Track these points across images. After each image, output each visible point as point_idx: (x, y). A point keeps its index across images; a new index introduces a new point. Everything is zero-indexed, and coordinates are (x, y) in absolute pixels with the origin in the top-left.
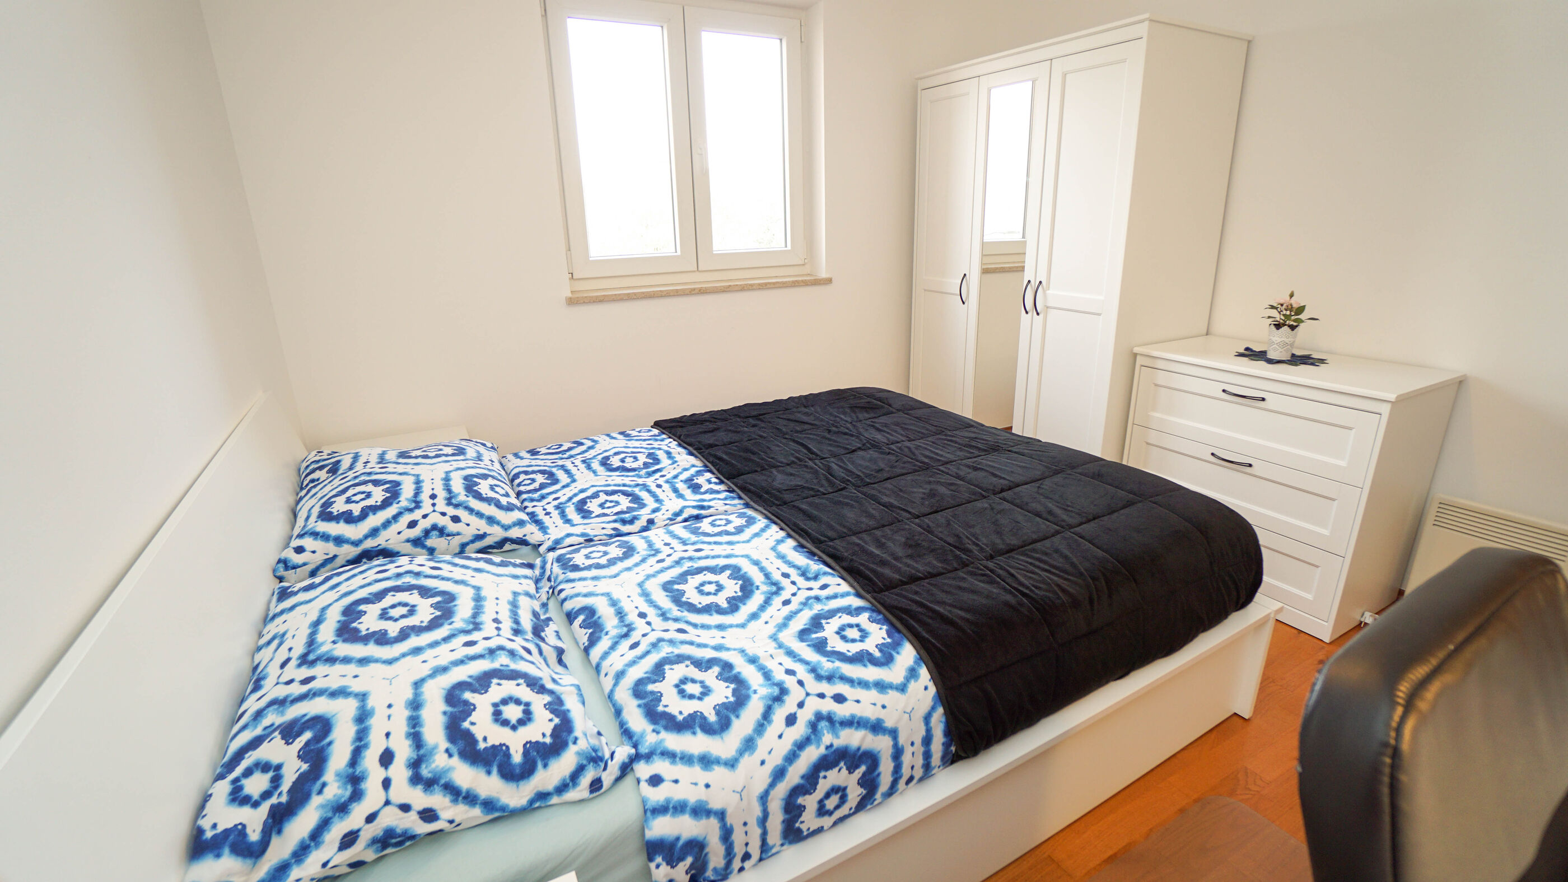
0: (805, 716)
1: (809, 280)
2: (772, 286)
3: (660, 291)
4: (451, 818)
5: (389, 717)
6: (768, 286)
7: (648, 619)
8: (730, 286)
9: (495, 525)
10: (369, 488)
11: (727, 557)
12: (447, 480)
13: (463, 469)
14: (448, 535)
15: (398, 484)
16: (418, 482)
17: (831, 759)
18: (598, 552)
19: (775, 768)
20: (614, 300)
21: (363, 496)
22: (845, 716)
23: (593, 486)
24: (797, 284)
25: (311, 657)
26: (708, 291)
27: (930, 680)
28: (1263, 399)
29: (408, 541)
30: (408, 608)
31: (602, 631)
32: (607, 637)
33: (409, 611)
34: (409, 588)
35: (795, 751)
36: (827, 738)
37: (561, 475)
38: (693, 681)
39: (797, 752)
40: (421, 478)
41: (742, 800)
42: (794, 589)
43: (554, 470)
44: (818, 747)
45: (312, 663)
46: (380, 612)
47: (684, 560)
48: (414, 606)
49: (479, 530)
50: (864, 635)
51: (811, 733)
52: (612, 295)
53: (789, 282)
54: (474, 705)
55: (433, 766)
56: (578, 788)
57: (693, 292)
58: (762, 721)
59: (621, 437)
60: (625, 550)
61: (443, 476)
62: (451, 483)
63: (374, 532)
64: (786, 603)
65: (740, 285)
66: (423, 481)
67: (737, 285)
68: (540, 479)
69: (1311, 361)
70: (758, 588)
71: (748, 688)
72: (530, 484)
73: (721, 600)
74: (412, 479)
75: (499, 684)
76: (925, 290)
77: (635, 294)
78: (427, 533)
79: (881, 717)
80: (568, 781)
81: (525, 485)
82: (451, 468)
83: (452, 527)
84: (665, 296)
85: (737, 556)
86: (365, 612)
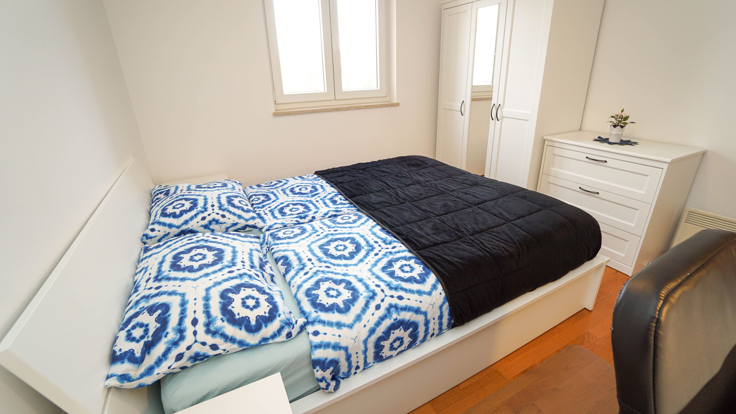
0: (384, 305)
1: (388, 104)
2: (371, 107)
3: (317, 109)
4: (224, 349)
5: (195, 304)
6: (369, 107)
7: (312, 262)
8: (351, 107)
9: (241, 219)
10: (183, 202)
11: (349, 234)
12: (219, 198)
13: (226, 193)
14: (220, 224)
15: (196, 200)
16: (206, 199)
17: (396, 325)
18: (289, 231)
19: (370, 328)
20: (295, 114)
21: (180, 206)
22: (403, 306)
23: (286, 201)
24: (382, 106)
25: (160, 277)
26: (340, 109)
27: (442, 290)
28: (606, 162)
29: (202, 226)
30: (202, 256)
31: (291, 267)
32: (294, 269)
33: (202, 257)
34: (203, 247)
35: (380, 321)
36: (395, 316)
37: (272, 196)
38: (333, 289)
39: (381, 321)
40: (207, 197)
41: (355, 342)
42: (380, 248)
43: (269, 194)
44: (390, 319)
45: (160, 280)
46: (190, 258)
47: (329, 235)
48: (205, 255)
49: (234, 221)
50: (412, 269)
51: (387, 313)
52: (294, 112)
53: (379, 105)
54: (233, 299)
55: (216, 326)
56: (281, 336)
57: (333, 110)
58: (365, 308)
59: (299, 179)
60: (302, 230)
61: (217, 196)
62: (221, 199)
63: (186, 222)
64: (376, 254)
65: (355, 107)
66: (208, 199)
67: (354, 107)
68: (262, 198)
69: (630, 143)
70: (363, 248)
71: (358, 293)
72: (258, 200)
73: (346, 253)
74: (203, 198)
75: (244, 290)
76: (444, 109)
77: (305, 111)
78: (210, 222)
79: (420, 306)
80: (276, 333)
81: (255, 201)
82: (221, 193)
83: (222, 220)
84: (320, 112)
85: (354, 233)
86: (183, 258)
